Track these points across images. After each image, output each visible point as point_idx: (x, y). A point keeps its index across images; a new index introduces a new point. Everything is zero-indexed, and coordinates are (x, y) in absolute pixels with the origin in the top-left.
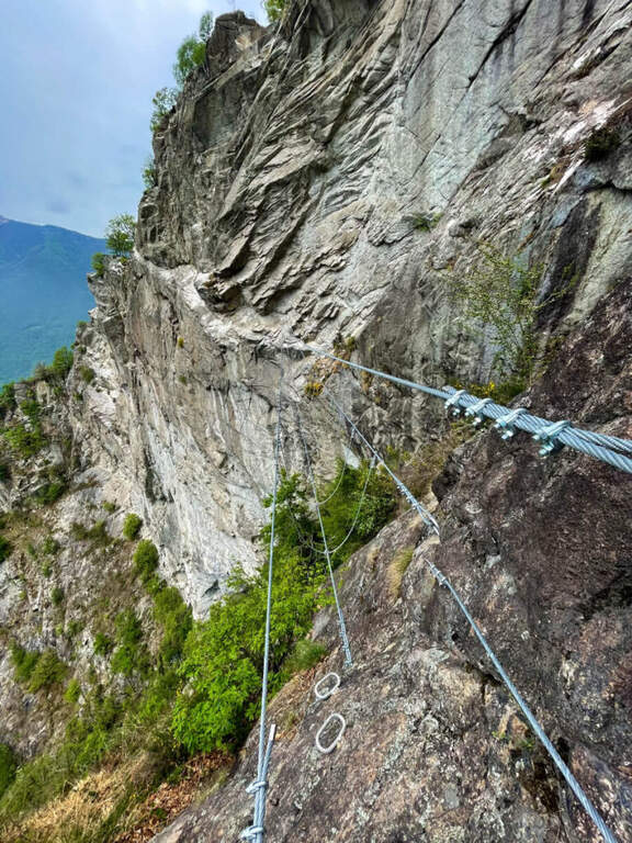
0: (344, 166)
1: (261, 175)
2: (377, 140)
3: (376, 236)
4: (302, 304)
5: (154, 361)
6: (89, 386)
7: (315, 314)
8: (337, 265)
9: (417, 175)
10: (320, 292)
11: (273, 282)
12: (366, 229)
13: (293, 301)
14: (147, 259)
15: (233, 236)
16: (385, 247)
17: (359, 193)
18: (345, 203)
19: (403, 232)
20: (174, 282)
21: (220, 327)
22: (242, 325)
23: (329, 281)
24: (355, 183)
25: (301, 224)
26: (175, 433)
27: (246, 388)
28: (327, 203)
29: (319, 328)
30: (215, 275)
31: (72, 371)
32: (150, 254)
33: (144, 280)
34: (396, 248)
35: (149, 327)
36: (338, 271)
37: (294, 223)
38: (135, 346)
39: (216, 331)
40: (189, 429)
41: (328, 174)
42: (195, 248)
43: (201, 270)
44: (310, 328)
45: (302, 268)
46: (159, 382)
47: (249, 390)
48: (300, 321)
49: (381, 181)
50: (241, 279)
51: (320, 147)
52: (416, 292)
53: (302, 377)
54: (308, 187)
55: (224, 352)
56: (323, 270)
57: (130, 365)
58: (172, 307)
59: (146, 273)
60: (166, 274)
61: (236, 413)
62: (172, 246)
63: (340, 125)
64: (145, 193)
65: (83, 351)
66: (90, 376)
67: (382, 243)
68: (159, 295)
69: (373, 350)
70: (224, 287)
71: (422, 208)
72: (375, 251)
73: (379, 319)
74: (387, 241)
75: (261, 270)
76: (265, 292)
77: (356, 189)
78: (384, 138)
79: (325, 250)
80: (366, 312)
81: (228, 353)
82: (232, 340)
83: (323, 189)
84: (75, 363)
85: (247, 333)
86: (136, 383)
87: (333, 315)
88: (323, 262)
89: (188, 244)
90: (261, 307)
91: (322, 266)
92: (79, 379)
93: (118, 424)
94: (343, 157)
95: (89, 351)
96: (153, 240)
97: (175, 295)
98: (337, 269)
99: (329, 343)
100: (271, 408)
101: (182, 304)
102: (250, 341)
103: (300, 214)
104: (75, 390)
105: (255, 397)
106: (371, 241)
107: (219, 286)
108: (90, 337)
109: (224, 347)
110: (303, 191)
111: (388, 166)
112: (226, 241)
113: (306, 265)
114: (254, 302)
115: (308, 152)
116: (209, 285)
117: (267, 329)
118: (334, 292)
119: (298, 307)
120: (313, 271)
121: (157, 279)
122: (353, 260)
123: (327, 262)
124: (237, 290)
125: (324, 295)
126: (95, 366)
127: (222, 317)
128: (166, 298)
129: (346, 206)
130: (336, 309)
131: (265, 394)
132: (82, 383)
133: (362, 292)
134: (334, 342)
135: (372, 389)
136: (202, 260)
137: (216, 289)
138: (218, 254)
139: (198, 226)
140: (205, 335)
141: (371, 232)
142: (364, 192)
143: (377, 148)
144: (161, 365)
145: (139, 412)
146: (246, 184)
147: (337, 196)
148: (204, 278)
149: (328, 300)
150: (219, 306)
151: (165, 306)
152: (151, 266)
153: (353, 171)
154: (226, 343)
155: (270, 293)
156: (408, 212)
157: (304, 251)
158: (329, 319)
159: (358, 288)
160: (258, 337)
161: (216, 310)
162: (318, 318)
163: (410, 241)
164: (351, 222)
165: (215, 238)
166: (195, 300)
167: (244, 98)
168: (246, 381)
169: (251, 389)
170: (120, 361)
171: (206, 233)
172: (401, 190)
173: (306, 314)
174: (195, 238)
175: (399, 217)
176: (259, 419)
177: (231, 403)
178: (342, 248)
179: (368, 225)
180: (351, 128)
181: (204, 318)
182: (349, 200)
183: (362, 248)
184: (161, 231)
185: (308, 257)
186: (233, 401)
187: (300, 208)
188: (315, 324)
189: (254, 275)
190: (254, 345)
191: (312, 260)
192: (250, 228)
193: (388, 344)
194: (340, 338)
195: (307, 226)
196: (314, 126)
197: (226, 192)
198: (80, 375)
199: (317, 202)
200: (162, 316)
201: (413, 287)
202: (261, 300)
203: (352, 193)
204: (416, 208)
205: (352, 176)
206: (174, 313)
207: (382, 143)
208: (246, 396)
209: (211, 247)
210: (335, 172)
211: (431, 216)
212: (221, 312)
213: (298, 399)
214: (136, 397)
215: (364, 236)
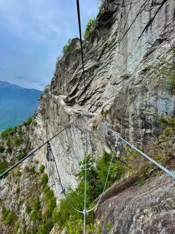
0: (103, 65)
1: (81, 70)
2: (112, 58)
3: (113, 82)
4: (92, 102)
5: (52, 120)
6: (35, 127)
7: (95, 105)
8: (102, 91)
9: (124, 65)
10: (97, 99)
11: (84, 96)
12: (110, 81)
13: (89, 102)
14: (52, 93)
15: (73, 86)
16: (116, 85)
17: (107, 72)
18: (104, 74)
19: (121, 80)
20: (58, 99)
21: (69, 110)
22: (75, 109)
23: (99, 96)
24: (107, 69)
25: (91, 81)
26: (56, 140)
27: (75, 127)
28: (99, 75)
29: (96, 109)
30: (68, 96)
31: (32, 123)
32: (53, 92)
33: (51, 99)
34: (119, 85)
35: (51, 111)
36: (102, 93)
37: (90, 81)
38: (47, 116)
39: (68, 111)
40: (59, 139)
41: (99, 68)
42: (64, 90)
43: (65, 95)
44: (94, 109)
45: (92, 92)
46: (52, 126)
47: (76, 127)
48: (91, 107)
49: (114, 68)
50: (75, 96)
51: (97, 61)
52: (128, 93)
53: (91, 123)
54: (93, 72)
55: (70, 116)
56: (98, 93)
57: (46, 121)
58: (57, 105)
59: (51, 97)
60: (56, 97)
61: (72, 134)
62: (58, 90)
63: (102, 56)
64: (53, 78)
65: (35, 118)
66: (36, 124)
67: (115, 84)
68: (54, 102)
69: (114, 113)
70: (70, 99)
71: (126, 73)
72: (113, 86)
73: (115, 103)
74: (116, 83)
75: (80, 94)
76: (81, 99)
77: (106, 71)
78: (114, 57)
79: (98, 87)
80: (110, 103)
81: (71, 117)
82: (72, 113)
83: (97, 72)
84: (33, 121)
85: (76, 111)
86: (47, 126)
87: (100, 105)
88: (98, 91)
89: (62, 89)
90: (80, 103)
91: (97, 92)
92: (33, 125)
93: (41, 137)
94: (103, 63)
95: (37, 118)
96: (54, 89)
97: (58, 102)
98: (101, 92)
99: (100, 113)
100: (82, 133)
101: (59, 104)
102: (77, 113)
103: (91, 78)
104: (32, 127)
105: (78, 129)
106: (111, 84)
107: (69, 99)
108: (37, 114)
109: (69, 115)
110: (92, 73)
111: (116, 63)
112: (71, 87)
113: (93, 92)
114: (78, 102)
115: (93, 63)
116: (66, 98)
117: (82, 110)
118: (101, 98)
119: (90, 103)
120: (95, 93)
121: (54, 98)
122: (106, 89)
123: (99, 90)
124: (74, 99)
125: (98, 99)
126: (37, 122)
127: (69, 107)
128: (56, 103)
129: (104, 75)
130: (101, 103)
131: (81, 128)
132: (34, 126)
133: (109, 98)
134: (101, 112)
135: (114, 126)
136: (65, 93)
137: (68, 99)
138: (69, 91)
139: (65, 85)
140: (65, 112)
141: (111, 81)
142: (109, 71)
143: (112, 60)
144: (53, 121)
145: (47, 134)
146: (77, 73)
147: (101, 73)
148: (65, 97)
149: (99, 101)
150: (69, 104)
151: (55, 105)
152: (53, 95)
153: (106, 66)
154: (70, 114)
155: (83, 99)
156: (122, 75)
157: (92, 88)
158: (100, 106)
159: (108, 97)
160: (79, 112)
161: (68, 105)
162: (96, 106)
163: (123, 83)
164: (105, 79)
165: (69, 87)
166: (63, 103)
167: (78, 55)
168: (75, 124)
169: (77, 127)
170: (43, 120)
171: (67, 86)
172: (120, 69)
173: (93, 105)
174: (64, 87)
175: (120, 76)
176: (79, 136)
177: (71, 131)
178: (103, 86)
179: (110, 79)
180: (105, 56)
181: (65, 107)
182: (105, 74)
183: (109, 86)
184: (56, 87)
185: (93, 89)
186: (71, 130)
187: (91, 77)
188: (95, 107)
189: (78, 95)
190: (78, 114)
191: (94, 90)
192: (78, 83)
193: (119, 111)
194: (103, 111)
195: (93, 82)
196: (95, 57)
197: (72, 76)
198: (33, 124)
199: (96, 75)
200: (55, 108)
201: (127, 92)
202: (80, 102)
203: (105, 72)
204: (125, 73)
205: (105, 68)
206: (57, 107)
207: (114, 58)
208: (75, 129)
209: (67, 89)
210: (101, 67)
211: (129, 75)
212: (69, 106)
213: (90, 130)
214: (47, 130)
215: (109, 83)
